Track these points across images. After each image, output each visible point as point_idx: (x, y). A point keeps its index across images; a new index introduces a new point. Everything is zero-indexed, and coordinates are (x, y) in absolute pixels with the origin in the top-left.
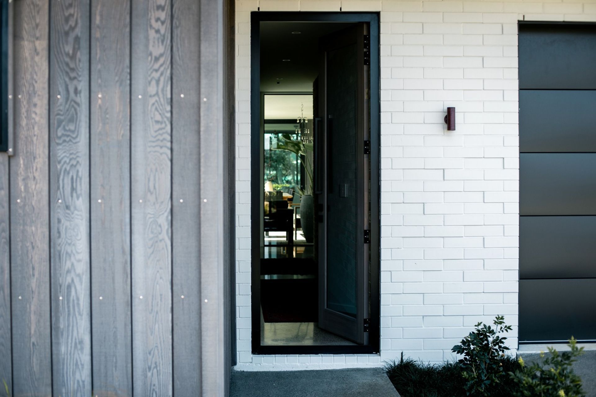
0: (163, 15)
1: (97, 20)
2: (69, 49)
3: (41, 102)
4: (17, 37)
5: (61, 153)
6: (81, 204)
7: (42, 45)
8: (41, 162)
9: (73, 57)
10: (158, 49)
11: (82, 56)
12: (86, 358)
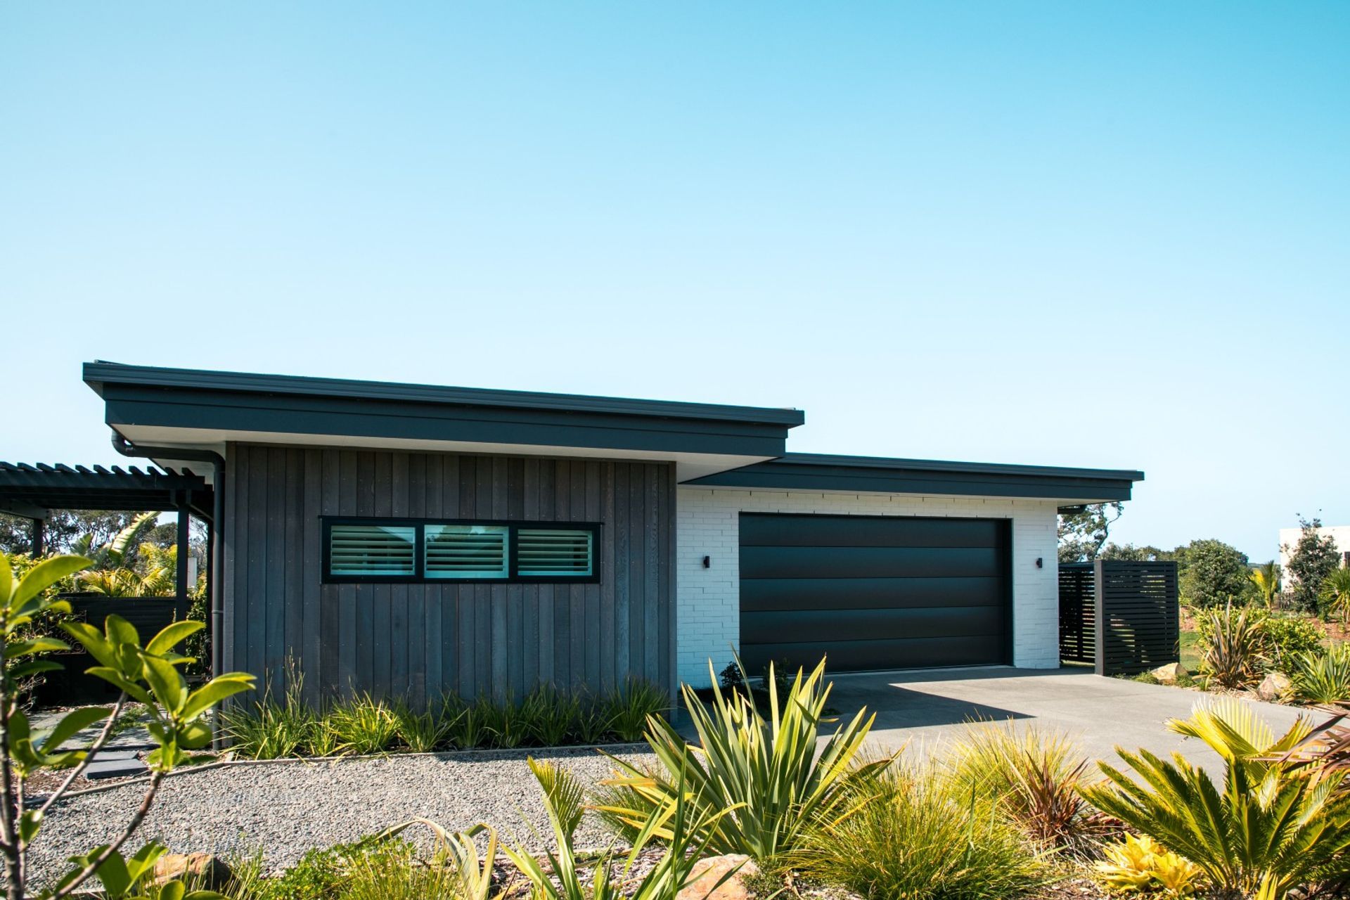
0: (655, 533)
1: (632, 534)
2: (622, 545)
3: (612, 564)
4: (603, 540)
5: (619, 584)
6: (626, 603)
7: (612, 543)
8: (612, 587)
9: (623, 548)
10: (654, 545)
11: (627, 547)
12: (627, 662)
